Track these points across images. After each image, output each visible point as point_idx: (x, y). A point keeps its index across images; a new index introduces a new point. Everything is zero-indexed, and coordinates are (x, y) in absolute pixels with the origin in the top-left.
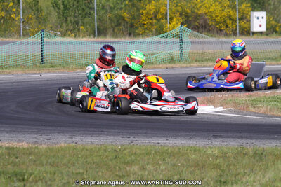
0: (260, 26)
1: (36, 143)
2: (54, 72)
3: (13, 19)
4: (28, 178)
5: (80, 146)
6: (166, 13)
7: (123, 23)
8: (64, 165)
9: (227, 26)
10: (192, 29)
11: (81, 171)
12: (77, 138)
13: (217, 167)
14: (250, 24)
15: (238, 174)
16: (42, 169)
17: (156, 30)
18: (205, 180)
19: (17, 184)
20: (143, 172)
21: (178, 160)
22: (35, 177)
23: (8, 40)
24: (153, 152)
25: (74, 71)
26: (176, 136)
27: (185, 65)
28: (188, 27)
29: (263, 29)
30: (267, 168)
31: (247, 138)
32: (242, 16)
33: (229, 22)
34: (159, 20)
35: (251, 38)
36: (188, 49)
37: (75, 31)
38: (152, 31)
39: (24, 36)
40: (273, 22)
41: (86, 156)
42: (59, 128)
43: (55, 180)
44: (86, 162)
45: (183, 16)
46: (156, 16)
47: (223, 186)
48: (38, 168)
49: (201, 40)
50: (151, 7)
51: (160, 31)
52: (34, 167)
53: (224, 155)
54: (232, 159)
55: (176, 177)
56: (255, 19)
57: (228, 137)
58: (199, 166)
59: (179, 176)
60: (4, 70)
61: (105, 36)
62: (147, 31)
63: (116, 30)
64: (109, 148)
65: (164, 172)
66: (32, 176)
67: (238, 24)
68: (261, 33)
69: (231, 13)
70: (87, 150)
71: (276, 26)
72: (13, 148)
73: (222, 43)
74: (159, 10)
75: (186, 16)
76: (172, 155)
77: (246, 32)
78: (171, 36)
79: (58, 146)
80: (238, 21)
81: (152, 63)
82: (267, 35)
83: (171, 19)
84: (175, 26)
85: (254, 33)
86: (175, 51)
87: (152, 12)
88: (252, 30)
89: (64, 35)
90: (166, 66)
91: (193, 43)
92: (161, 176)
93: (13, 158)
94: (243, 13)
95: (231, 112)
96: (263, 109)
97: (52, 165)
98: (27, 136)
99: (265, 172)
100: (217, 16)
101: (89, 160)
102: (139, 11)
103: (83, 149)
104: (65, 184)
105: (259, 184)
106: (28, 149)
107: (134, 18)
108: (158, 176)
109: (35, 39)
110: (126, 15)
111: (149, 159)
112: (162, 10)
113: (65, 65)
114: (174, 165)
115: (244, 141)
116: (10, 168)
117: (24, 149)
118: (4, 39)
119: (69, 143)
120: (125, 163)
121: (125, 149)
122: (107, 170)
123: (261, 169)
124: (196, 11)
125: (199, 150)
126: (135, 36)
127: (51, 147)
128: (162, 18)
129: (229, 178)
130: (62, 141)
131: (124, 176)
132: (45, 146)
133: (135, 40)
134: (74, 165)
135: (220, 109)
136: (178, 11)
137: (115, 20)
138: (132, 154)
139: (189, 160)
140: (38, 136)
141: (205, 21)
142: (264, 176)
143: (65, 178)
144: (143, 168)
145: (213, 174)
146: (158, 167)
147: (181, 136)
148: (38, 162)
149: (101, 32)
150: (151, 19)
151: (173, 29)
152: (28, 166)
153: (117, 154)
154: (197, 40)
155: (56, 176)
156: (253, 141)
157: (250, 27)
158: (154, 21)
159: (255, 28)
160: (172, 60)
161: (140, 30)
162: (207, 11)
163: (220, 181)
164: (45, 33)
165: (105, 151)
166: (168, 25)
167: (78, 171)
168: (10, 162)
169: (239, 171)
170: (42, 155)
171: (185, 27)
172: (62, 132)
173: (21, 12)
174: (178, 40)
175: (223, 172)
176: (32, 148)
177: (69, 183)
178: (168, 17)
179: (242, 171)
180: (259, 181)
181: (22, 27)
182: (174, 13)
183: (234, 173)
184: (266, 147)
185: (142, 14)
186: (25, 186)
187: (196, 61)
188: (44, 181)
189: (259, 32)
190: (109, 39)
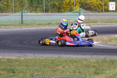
0: (113, 8)
1: (19, 57)
2: (27, 27)
3: (10, 5)
4: (16, 72)
5: (37, 58)
6: (74, 3)
7: (55, 7)
8: (31, 66)
9: (99, 8)
10: (84, 9)
11: (38, 69)
12: (36, 55)
13: (95, 67)
14: (108, 7)
15: (104, 70)
16: (22, 68)
17: (69, 10)
18: (90, 72)
19: (12, 74)
20: (64, 69)
21: (78, 64)
22: (19, 71)
23: (8, 14)
24: (68, 61)
25: (35, 27)
28: (83, 8)
29: (114, 9)
30: (116, 67)
32: (105, 4)
33: (100, 6)
34: (70, 6)
35: (109, 13)
37: (36, 11)
38: (67, 10)
39: (14, 12)
41: (40, 62)
42: (29, 51)
43: (27, 72)
44: (40, 65)
45: (81, 4)
46: (69, 4)
47: (97, 75)
48: (20, 67)
49: (88, 14)
51: (71, 10)
52: (19, 67)
53: (97, 62)
54: (101, 64)
55: (77, 71)
56: (111, 5)
57: (99, 54)
58: (87, 66)
59: (78, 71)
61: (48, 12)
62: (66, 10)
63: (52, 10)
64: (50, 59)
65: (73, 69)
66: (18, 71)
67: (103, 7)
68: (113, 11)
69: (101, 3)
70: (40, 60)
72: (10, 59)
73: (97, 15)
75: (82, 4)
76: (76, 62)
78: (75, 12)
79: (28, 58)
80: (103, 6)
82: (116, 12)
83: (76, 5)
84: (77, 8)
85: (110, 11)
87: (68, 2)
88: (109, 10)
89: (31, 12)
91: (84, 15)
92: (71, 71)
93: (10, 63)
94: (106, 3)
95: (100, 44)
96: (114, 43)
97: (26, 66)
98: (15, 54)
99: (115, 69)
100: (95, 4)
101: (41, 64)
102: (62, 2)
103: (39, 60)
104: (31, 74)
105: (112, 74)
106: (16, 59)
107: (60, 5)
108: (70, 71)
109: (19, 14)
110: (57, 4)
111: (66, 64)
112: (72, 1)
113: (31, 24)
114: (77, 66)
115: (106, 56)
116: (8, 67)
117: (14, 59)
118: (6, 14)
119: (33, 57)
120: (56, 65)
121: (56, 60)
122: (49, 68)
123: (113, 68)
124: (86, 2)
125: (87, 60)
126: (60, 12)
127: (25, 58)
128: (72, 5)
129: (100, 72)
130: (30, 56)
131: (56, 71)
132: (23, 58)
133: (61, 14)
134: (35, 66)
135: (96, 43)
136: (79, 2)
137: (52, 6)
138: (59, 62)
139: (83, 64)
140: (20, 54)
141: (90, 6)
142: (114, 71)
143: (31, 71)
144: (64, 67)
145: (93, 70)
146: (70, 67)
147: (80, 54)
148: (20, 65)
149: (47, 11)
150: (67, 5)
151: (76, 9)
152: (16, 67)
153: (53, 62)
154: (86, 14)
155: (27, 71)
156: (110, 56)
157: (108, 9)
158: (69, 6)
159: (111, 9)
161: (63, 10)
162: (90, 2)
163: (96, 73)
164: (23, 11)
165: (48, 60)
166: (74, 8)
167: (37, 69)
168: (8, 65)
169: (104, 68)
170: (22, 62)
171: (81, 8)
172: (30, 52)
173: (13, 3)
174: (79, 14)
175: (97, 69)
176: (17, 59)
177: (33, 73)
178: (74, 4)
179: (105, 68)
180: (112, 73)
181: (13, 8)
182: (77, 3)
183: (102, 69)
184: (115, 59)
185: (64, 3)
186: (14, 75)
187: (86, 23)
188: (23, 73)
189: (112, 11)
190: (49, 14)
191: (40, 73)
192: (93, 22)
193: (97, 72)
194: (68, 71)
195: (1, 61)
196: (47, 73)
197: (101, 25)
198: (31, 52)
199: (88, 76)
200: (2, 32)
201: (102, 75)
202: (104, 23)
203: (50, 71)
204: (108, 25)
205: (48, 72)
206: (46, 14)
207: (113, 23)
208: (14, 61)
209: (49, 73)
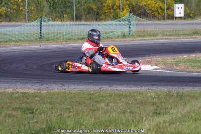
0: (180, 13)
1: (39, 89)
2: (49, 44)
3: (22, 10)
4: (35, 112)
5: (67, 92)
6: (120, 6)
7: (92, 12)
9: (159, 14)
10: (137, 16)
11: (69, 107)
12: (66, 86)
13: (154, 104)
14: (173, 12)
16: (44, 106)
17: (114, 16)
18: (147, 112)
19: (29, 115)
20: (108, 108)
21: (129, 100)
22: (40, 111)
23: (18, 23)
24: (114, 95)
25: (62, 44)
26: (127, 85)
27: (132, 39)
28: (133, 14)
29: (182, 15)
30: (185, 104)
31: (172, 86)
32: (169, 7)
33: (160, 11)
34: (115, 10)
35: (174, 21)
36: (134, 28)
37: (61, 18)
38: (110, 17)
40: (188, 11)
41: (72, 98)
42: (53, 80)
43: (52, 113)
45: (131, 8)
46: (113, 7)
48: (42, 105)
49: (142, 23)
50: (110, 2)
51: (116, 17)
52: (39, 105)
53: (158, 96)
54: (163, 99)
55: (128, 111)
56: (177, 9)
57: (160, 85)
58: (143, 103)
59: (130, 110)
60: (17, 43)
61: (81, 20)
62: (108, 17)
63: (87, 17)
64: (86, 93)
65: (121, 108)
66: (38, 110)
67: (166, 12)
68: (181, 18)
69: (161, 5)
70: (72, 94)
71: (190, 13)
72: (26, 93)
73: (156, 24)
74: (115, 4)
75: (133, 7)
76: (126, 96)
77: (171, 17)
78: (123, 20)
80: (166, 10)
81: (111, 38)
82: (185, 19)
83: (123, 9)
84: (126, 14)
85: (176, 18)
86: (126, 30)
87: (110, 5)
88: (175, 16)
89: (54, 20)
90: (120, 40)
91: (137, 25)
92: (119, 110)
93: (26, 99)
94: (169, 5)
95: (162, 69)
96: (183, 67)
97: (50, 103)
98: (34, 85)
99: (184, 107)
100: (152, 7)
101: (73, 100)
103: (69, 94)
104: (58, 115)
105: (181, 114)
106: (34, 93)
107: (99, 9)
108: (117, 110)
109: (36, 23)
110: (94, 7)
111: (111, 99)
112: (117, 3)
113: (55, 39)
114: (127, 103)
115: (170, 87)
116: (24, 105)
117: (32, 93)
118: (16, 23)
119: (60, 90)
120: (96, 102)
121: (96, 93)
122: (85, 106)
123: (182, 105)
124: (139, 4)
125: (143, 93)
126: (100, 20)
128: (117, 9)
129: (162, 111)
130: (56, 88)
131: (96, 110)
132: (45, 92)
133: (100, 23)
134: (64, 103)
135: (155, 67)
136: (127, 4)
137: (87, 10)
138: (100, 96)
139: (136, 100)
141: (145, 10)
142: (183, 109)
143: (59, 111)
144: (108, 105)
145: (152, 108)
146: (117, 104)
147: (131, 85)
148: (41, 102)
149: (78, 18)
150: (110, 9)
151: (124, 16)
152: (35, 105)
153: (91, 96)
154: (140, 22)
155: (53, 110)
156: (176, 87)
157: (173, 14)
158: (112, 10)
159: (177, 15)
160: (124, 36)
161: (103, 17)
162: (146, 4)
163: (156, 113)
164: (43, 19)
165: (84, 94)
166: (121, 13)
167: (67, 107)
168: (24, 101)
169: (167, 107)
172: (56, 83)
174: (128, 22)
175: (158, 107)
176: (37, 93)
177: (61, 114)
178: (121, 8)
179: (170, 106)
180: (181, 112)
181: (27, 15)
182: (125, 5)
183: (165, 107)
184: (184, 91)
185: (104, 6)
186: (34, 116)
187: (139, 36)
188: (46, 113)
189: (179, 17)
190: (83, 22)
191: (71, 114)
192: (150, 36)
193: (158, 112)
194: (115, 111)
195: (13, 96)
196: (82, 114)
197: (162, 39)
198: (58, 82)
199: (145, 118)
200: (10, 52)
201: (165, 116)
202: (166, 37)
203: (86, 111)
204: (173, 40)
205: (84, 112)
206: (78, 23)
207: (181, 37)
208: (32, 96)
209: (85, 114)
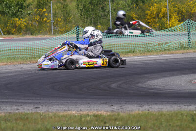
6: (167, 14)
34: (160, 19)
38: (155, 27)
45: (180, 15)
46: (158, 15)
50: (154, 9)
51: (162, 27)
74: (160, 11)
75: (182, 15)
83: (170, 17)
87: (155, 13)
102: (145, 12)
110: (134, 15)
112: (162, 10)
124: (189, 10)
128: (163, 17)
136: (175, 11)
150: (154, 18)
158: (157, 19)
166: (168, 22)
182: (173, 13)
185: (147, 15)
